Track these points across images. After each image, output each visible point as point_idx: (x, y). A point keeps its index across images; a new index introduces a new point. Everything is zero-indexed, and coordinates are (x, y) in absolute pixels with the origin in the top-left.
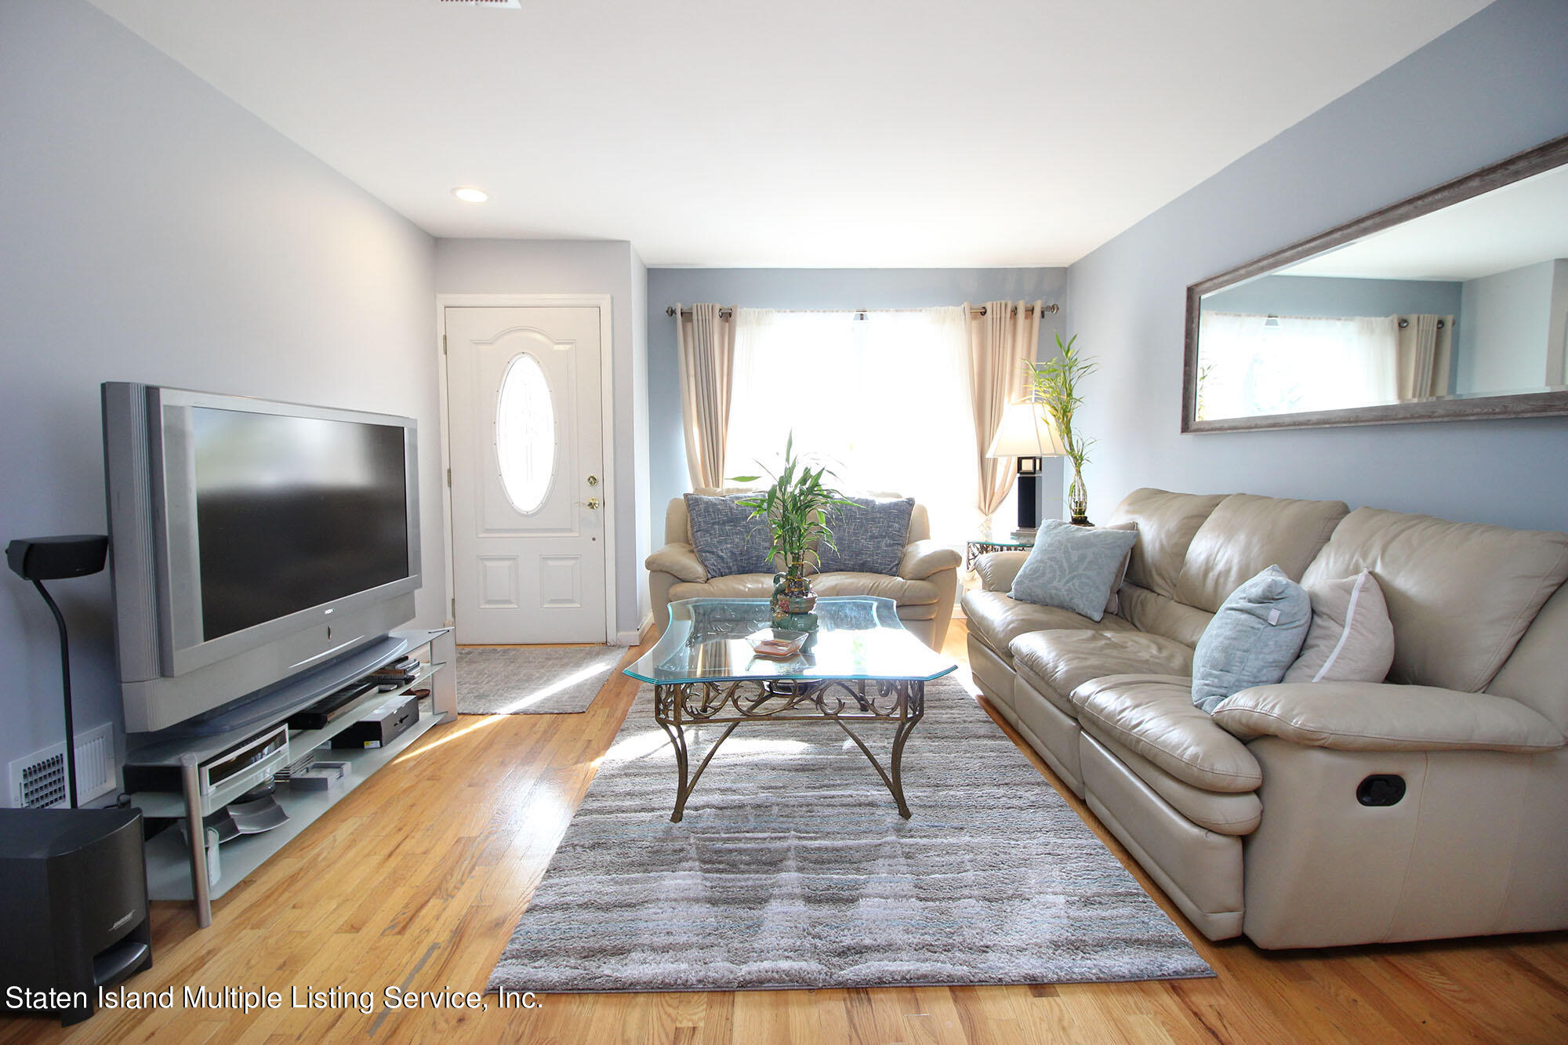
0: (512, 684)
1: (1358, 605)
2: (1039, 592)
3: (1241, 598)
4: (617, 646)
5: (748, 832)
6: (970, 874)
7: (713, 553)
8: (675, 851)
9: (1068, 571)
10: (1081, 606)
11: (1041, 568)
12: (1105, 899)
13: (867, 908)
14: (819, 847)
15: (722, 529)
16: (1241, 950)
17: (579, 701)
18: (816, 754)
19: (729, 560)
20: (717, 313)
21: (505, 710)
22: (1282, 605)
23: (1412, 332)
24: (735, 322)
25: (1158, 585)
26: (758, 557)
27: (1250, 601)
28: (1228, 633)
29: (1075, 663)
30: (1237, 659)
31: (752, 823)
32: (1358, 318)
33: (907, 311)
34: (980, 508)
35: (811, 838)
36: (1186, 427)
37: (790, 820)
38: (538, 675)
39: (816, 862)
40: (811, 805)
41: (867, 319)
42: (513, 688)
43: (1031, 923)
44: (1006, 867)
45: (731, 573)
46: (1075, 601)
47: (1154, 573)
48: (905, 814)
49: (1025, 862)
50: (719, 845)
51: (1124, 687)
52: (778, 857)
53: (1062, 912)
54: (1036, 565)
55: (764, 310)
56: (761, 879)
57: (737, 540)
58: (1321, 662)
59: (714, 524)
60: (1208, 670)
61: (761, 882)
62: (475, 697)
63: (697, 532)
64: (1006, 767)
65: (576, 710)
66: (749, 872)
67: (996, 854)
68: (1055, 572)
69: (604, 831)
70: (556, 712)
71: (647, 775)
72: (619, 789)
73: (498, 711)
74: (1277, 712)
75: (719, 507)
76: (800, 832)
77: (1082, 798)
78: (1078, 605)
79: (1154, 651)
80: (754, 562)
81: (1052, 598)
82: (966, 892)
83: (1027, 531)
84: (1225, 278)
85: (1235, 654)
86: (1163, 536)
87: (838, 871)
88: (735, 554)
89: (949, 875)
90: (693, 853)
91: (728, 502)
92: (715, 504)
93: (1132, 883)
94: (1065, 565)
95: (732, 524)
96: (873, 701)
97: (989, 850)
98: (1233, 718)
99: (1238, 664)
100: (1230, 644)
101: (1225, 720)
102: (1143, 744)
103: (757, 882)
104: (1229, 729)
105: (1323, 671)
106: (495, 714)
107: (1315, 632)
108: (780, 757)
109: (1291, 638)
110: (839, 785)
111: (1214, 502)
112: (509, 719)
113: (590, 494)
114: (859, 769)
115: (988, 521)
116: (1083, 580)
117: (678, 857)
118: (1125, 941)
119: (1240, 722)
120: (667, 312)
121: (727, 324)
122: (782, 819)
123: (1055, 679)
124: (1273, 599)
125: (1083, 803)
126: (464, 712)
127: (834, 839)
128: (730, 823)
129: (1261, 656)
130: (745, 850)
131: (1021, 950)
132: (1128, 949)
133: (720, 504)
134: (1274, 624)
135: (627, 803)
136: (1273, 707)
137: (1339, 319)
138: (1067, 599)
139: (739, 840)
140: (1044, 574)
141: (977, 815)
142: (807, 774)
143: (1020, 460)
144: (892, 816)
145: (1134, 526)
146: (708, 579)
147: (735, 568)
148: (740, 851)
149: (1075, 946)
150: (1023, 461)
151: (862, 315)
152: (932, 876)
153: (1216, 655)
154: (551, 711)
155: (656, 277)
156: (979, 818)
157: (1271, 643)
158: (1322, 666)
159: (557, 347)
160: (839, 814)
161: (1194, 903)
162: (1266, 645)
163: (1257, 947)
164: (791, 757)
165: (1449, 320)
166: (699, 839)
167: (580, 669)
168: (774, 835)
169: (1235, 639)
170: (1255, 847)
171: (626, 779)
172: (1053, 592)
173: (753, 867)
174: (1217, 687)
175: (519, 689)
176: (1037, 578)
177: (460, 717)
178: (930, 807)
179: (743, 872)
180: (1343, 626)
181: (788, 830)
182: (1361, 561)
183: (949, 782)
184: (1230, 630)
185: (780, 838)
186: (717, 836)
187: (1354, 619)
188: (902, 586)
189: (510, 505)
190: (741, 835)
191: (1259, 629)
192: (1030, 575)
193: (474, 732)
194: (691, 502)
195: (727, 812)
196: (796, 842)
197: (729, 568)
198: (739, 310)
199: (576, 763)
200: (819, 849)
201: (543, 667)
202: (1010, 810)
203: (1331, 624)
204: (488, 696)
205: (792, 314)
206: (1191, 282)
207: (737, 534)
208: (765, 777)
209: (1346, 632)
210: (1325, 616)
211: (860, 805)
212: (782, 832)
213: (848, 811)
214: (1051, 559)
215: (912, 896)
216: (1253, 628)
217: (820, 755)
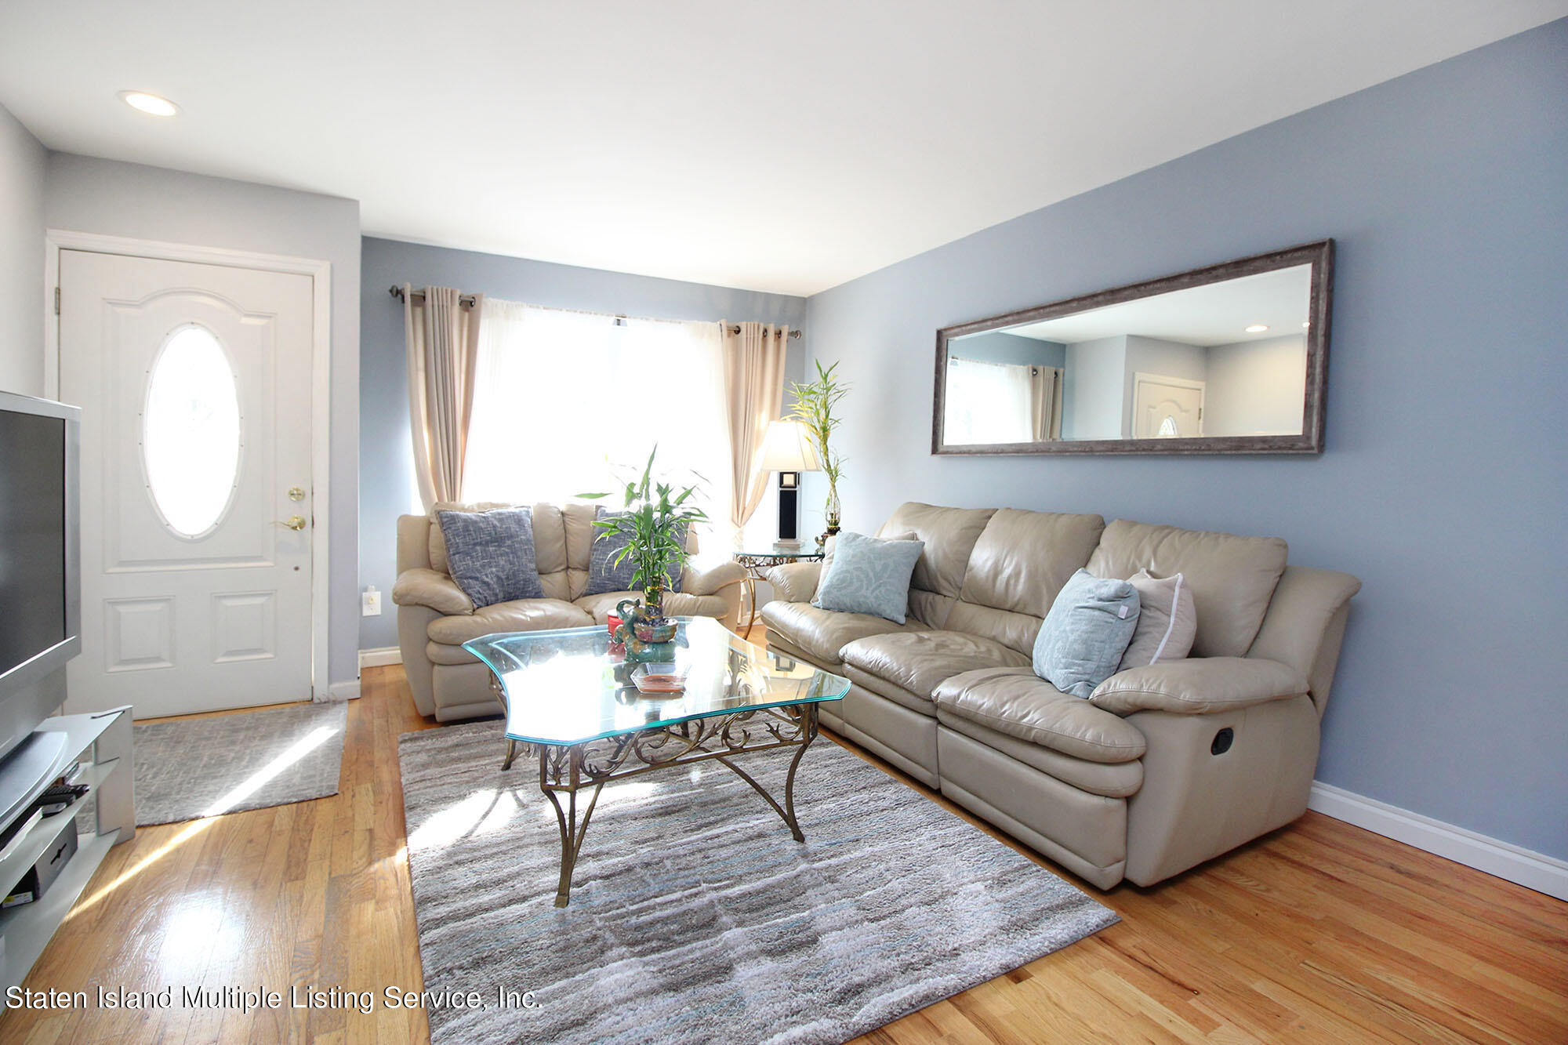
0: (199, 772)
1: (1180, 598)
2: (848, 601)
3: (1089, 598)
4: (329, 703)
5: (656, 897)
6: (895, 884)
7: (476, 579)
8: (587, 941)
9: (873, 581)
10: (888, 612)
11: (848, 578)
12: (1010, 876)
13: (832, 944)
14: (743, 894)
15: (485, 550)
16: (1126, 894)
17: (321, 781)
18: (667, 793)
19: (495, 586)
20: (457, 302)
21: (214, 810)
22: (1128, 601)
23: (1040, 379)
24: (479, 311)
25: (944, 588)
26: (524, 580)
27: (1100, 600)
28: (1084, 628)
29: (926, 665)
30: (1096, 649)
31: (655, 888)
32: (1008, 365)
33: (667, 321)
34: (733, 520)
35: (727, 887)
36: (935, 450)
37: (692, 871)
38: (232, 755)
39: (750, 911)
40: (704, 850)
41: (626, 325)
42: (204, 777)
43: (973, 915)
44: (919, 868)
45: (497, 601)
46: (883, 607)
47: (939, 576)
48: (799, 838)
49: (930, 860)
50: (633, 920)
51: (988, 682)
52: (707, 917)
53: (989, 898)
54: (842, 576)
55: (513, 303)
56: (707, 947)
57: (502, 563)
58: (1154, 646)
59: (475, 544)
60: (1070, 660)
61: (708, 949)
62: (148, 799)
63: (454, 555)
64: (853, 771)
65: (324, 794)
66: (689, 942)
67: (902, 857)
68: (862, 581)
69: (480, 941)
70: (295, 800)
71: (486, 857)
72: (463, 883)
73: (203, 814)
74: (1163, 690)
75: (481, 524)
76: (710, 882)
77: (935, 788)
78: (885, 611)
79: (972, 646)
80: (521, 587)
81: (860, 605)
82: (904, 902)
83: (789, 542)
84: (973, 326)
85: (1094, 645)
86: (945, 545)
87: (778, 914)
88: (502, 579)
89: (878, 889)
90: (611, 939)
91: (490, 519)
92: (476, 522)
93: (1020, 859)
94: (871, 574)
95: (496, 544)
96: (778, 727)
97: (894, 856)
98: (1119, 699)
99: (1097, 653)
100: (1089, 637)
101: (1108, 702)
102: (1037, 732)
103: (705, 950)
104: (1111, 708)
105: (1158, 653)
106: (197, 818)
107: (1145, 621)
108: (633, 804)
109: (1130, 627)
110: (716, 822)
111: (988, 515)
112: (222, 823)
113: (293, 512)
114: (724, 800)
115: (741, 532)
116: (889, 588)
117: (595, 947)
118: (1050, 909)
119: (1126, 702)
120: (391, 291)
121: (467, 314)
122: (682, 873)
123: (911, 683)
124: (1122, 598)
125: (937, 793)
126: (142, 823)
127: (750, 881)
128: (629, 891)
129: (1113, 645)
130: (668, 918)
131: (983, 943)
132: (1057, 916)
133: (481, 521)
134: (1123, 617)
135: (485, 898)
136: (1159, 685)
137: (997, 365)
138: (875, 605)
139: (653, 908)
140: (851, 583)
141: (861, 824)
142: (674, 817)
143: (782, 475)
144: (791, 846)
145: (914, 537)
146: (474, 611)
147: (501, 596)
148: (665, 921)
149: (1019, 926)
150: (785, 476)
151: (619, 320)
152: (865, 894)
153: (1076, 646)
154: (286, 800)
155: (375, 249)
156: (865, 827)
157: (1120, 633)
158: (1157, 649)
159: (245, 320)
160: (738, 853)
161: (1088, 861)
162: (1117, 636)
163: (1138, 887)
164: (645, 801)
165: (1061, 371)
166: (607, 919)
167: (294, 738)
168: (687, 893)
169: (1092, 632)
170: (1139, 804)
171: (462, 869)
172: (861, 599)
173: (690, 934)
174: (1081, 674)
175: (215, 777)
176: (845, 587)
177: (138, 832)
178: (817, 825)
179: (682, 944)
180: (1169, 616)
181: (697, 883)
182: (1137, 562)
183: (816, 797)
184: (1086, 625)
185: (696, 895)
186: (624, 910)
187: (1177, 610)
188: (695, 604)
189: (165, 528)
190: (652, 902)
191: (1111, 623)
192: (838, 585)
193: (178, 850)
194: (445, 520)
195: (618, 880)
196: (714, 895)
197: (496, 595)
198: (484, 300)
199: (370, 863)
200: (743, 896)
201: (233, 743)
202: (885, 812)
203: (1159, 614)
204: (169, 794)
205: (545, 311)
206: (941, 326)
207: (501, 555)
208: (634, 828)
209: (1172, 619)
210: (1152, 609)
211: (751, 838)
212: (693, 887)
213: (745, 848)
214: (856, 569)
215: (862, 921)
216: (1107, 622)
217: (672, 793)
